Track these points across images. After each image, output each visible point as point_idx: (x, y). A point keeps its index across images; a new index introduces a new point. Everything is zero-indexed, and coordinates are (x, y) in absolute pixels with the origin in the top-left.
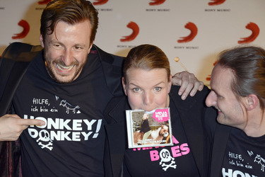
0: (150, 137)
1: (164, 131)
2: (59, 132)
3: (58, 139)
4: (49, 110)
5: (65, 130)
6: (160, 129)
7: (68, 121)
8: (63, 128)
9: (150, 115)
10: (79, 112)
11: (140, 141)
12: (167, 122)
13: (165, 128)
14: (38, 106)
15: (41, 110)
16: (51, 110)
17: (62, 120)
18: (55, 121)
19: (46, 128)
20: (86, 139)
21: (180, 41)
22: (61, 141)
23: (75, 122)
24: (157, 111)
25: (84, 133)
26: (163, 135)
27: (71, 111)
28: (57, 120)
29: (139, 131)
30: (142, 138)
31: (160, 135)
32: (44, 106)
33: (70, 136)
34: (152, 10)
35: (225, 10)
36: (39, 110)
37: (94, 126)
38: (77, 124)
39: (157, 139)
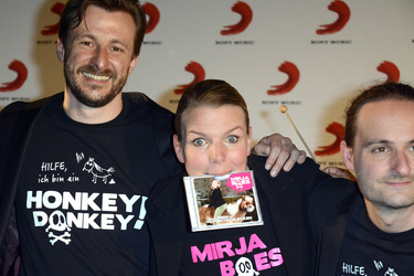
0: (225, 213)
1: (247, 204)
2: (80, 215)
3: (79, 225)
4: (66, 179)
5: (90, 211)
6: (240, 201)
7: (95, 195)
8: (86, 209)
9: (222, 182)
10: (112, 182)
11: (209, 220)
12: (251, 191)
13: (249, 199)
14: (49, 174)
15: (54, 180)
16: (69, 179)
17: (86, 194)
18: (74, 197)
19: (60, 208)
20: (124, 227)
21: (270, 92)
22: (82, 229)
23: (106, 196)
24: (233, 176)
25: (120, 217)
26: (245, 210)
27: (99, 180)
28: (78, 194)
29: (207, 206)
30: (212, 215)
31: (242, 209)
32: (59, 173)
33: (98, 221)
34: (226, 43)
35: (343, 42)
36: (51, 180)
37: (137, 206)
38: (108, 200)
39: (237, 215)
